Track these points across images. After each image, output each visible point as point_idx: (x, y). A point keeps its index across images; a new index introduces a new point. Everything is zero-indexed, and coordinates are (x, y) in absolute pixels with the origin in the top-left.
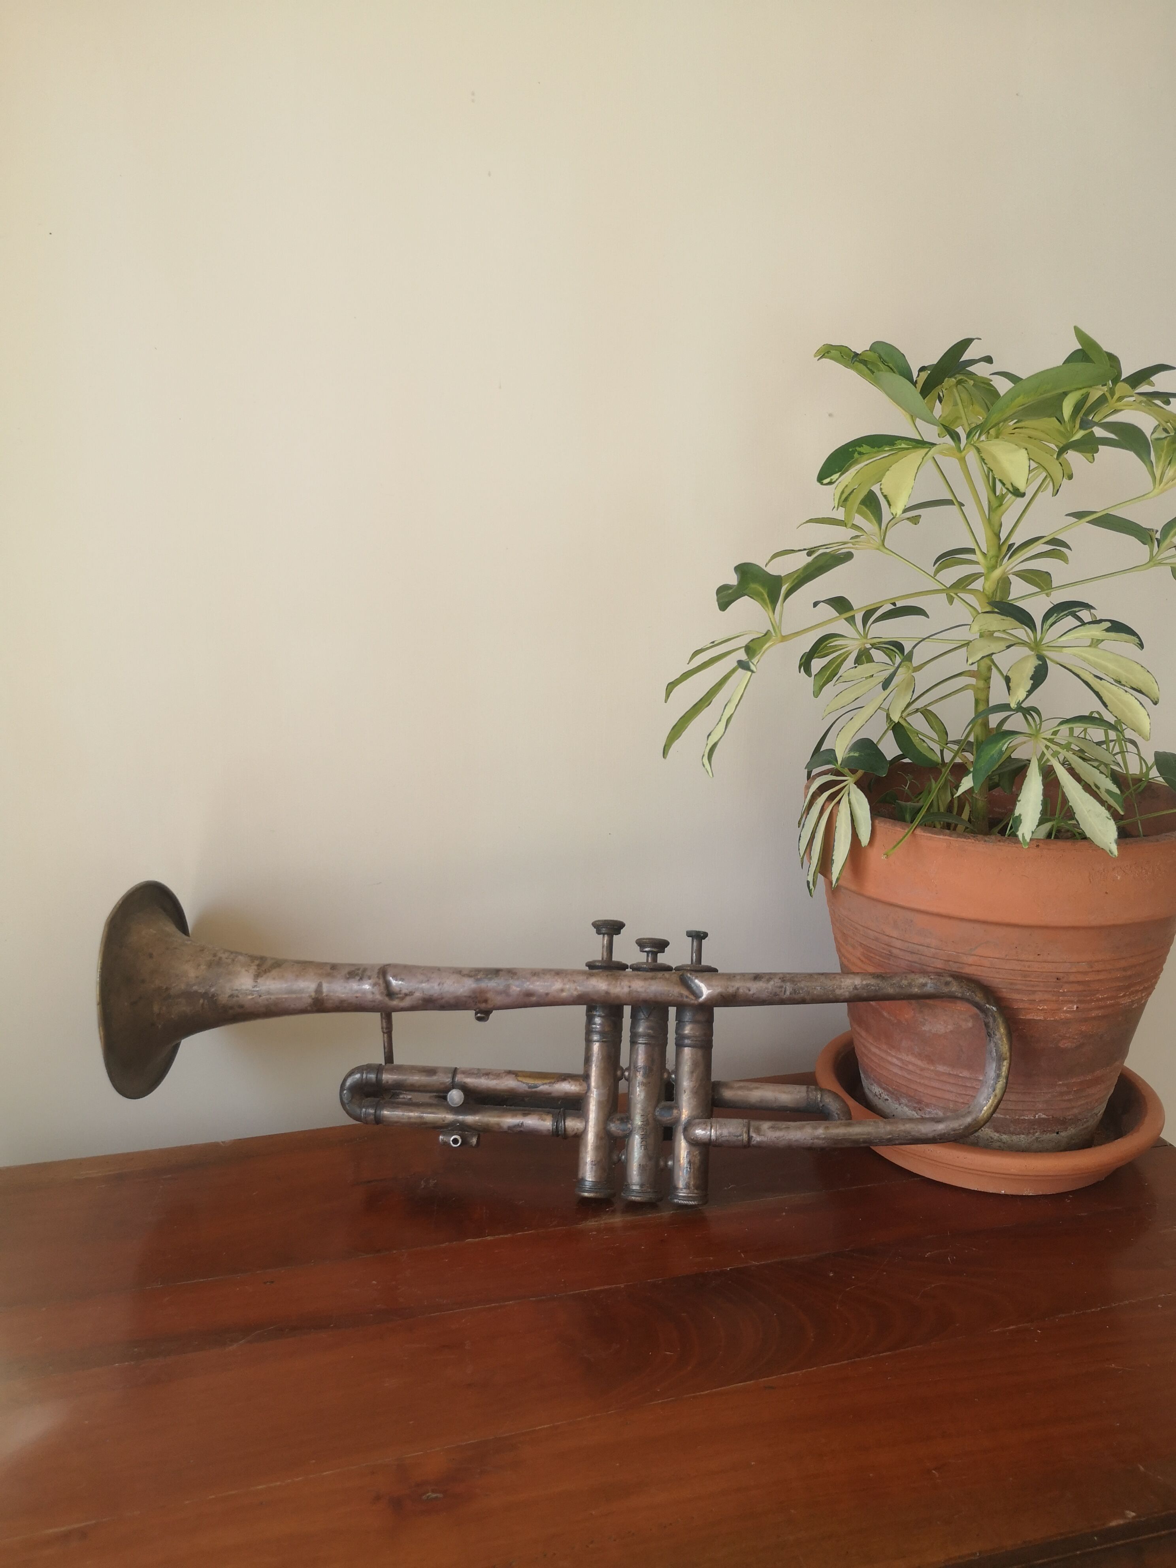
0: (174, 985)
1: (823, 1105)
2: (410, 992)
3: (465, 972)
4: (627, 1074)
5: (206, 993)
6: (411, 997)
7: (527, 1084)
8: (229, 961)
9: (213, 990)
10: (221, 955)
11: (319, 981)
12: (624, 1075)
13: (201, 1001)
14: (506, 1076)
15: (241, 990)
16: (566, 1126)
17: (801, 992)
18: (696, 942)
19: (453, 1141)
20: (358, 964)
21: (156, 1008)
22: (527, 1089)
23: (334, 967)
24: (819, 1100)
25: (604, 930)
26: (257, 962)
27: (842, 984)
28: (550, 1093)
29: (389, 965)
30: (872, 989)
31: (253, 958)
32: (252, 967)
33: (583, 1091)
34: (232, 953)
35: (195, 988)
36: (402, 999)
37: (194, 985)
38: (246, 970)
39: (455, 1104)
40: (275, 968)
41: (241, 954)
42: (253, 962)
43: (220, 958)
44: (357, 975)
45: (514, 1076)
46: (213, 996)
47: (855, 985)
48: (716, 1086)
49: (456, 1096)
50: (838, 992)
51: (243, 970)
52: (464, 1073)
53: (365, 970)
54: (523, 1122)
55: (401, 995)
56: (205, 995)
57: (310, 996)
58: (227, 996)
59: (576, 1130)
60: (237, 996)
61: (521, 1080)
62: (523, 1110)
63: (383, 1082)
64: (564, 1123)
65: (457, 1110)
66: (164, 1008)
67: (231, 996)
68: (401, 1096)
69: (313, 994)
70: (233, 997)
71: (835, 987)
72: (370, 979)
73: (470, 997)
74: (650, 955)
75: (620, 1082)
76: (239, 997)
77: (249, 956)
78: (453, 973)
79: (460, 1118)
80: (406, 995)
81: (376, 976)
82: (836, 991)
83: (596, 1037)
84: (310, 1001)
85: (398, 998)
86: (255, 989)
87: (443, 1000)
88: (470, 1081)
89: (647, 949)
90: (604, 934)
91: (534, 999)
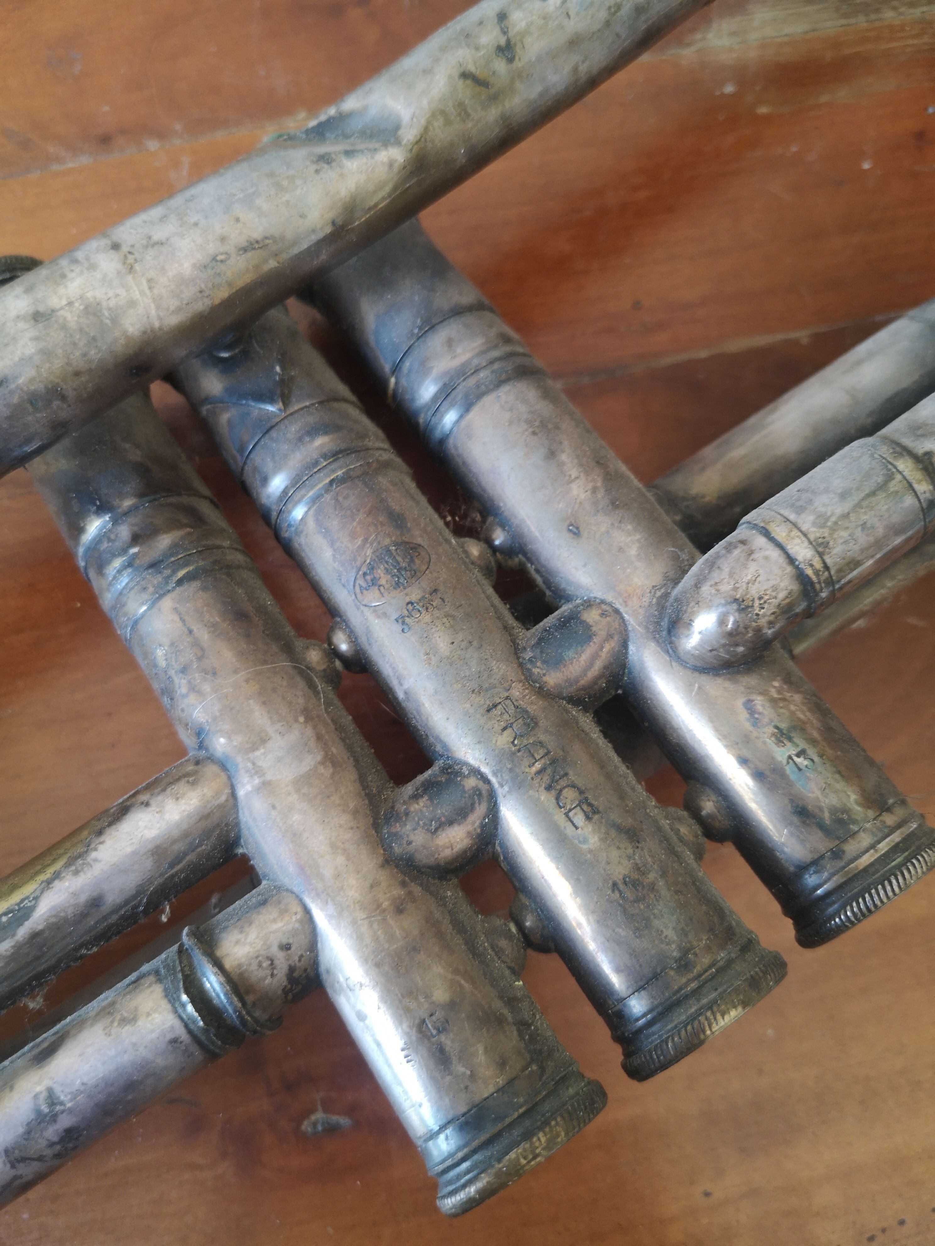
33: (218, 794)
54: (50, 1092)
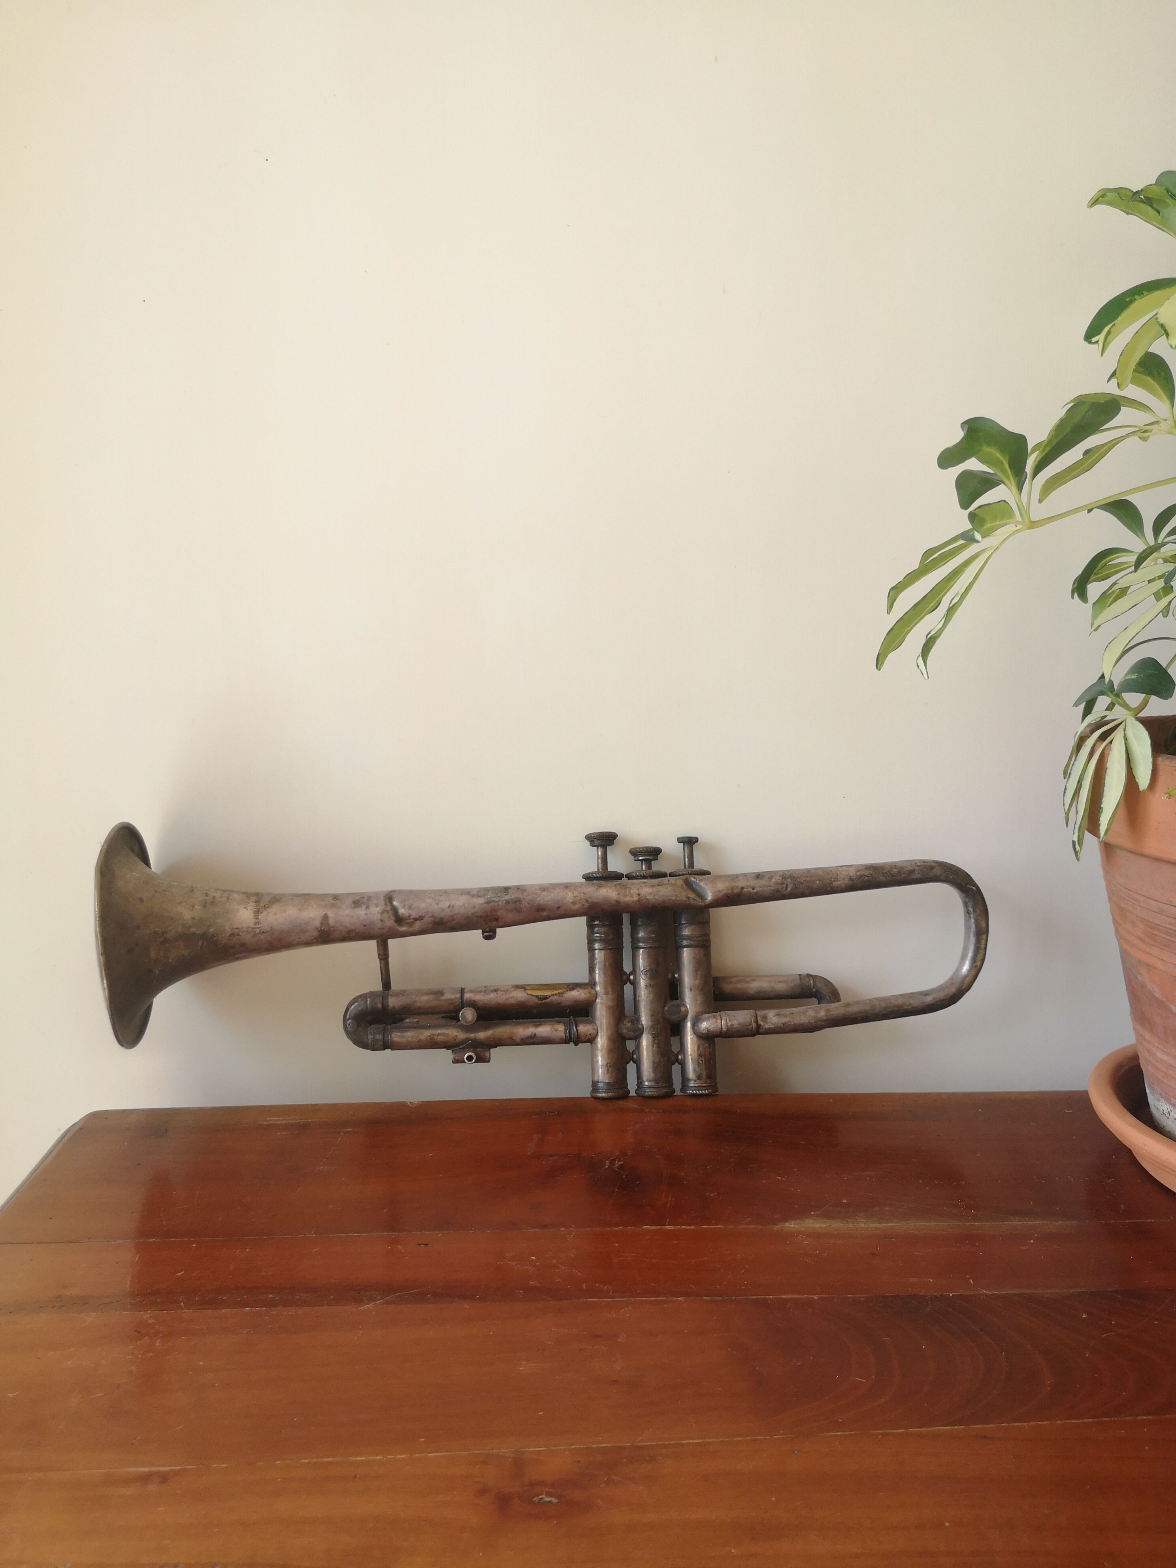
0: (170, 928)
1: (816, 991)
2: (420, 917)
3: (475, 893)
4: (632, 977)
5: (205, 934)
6: (421, 921)
7: (537, 996)
8: (224, 899)
9: (212, 930)
10: (214, 894)
11: (324, 913)
12: (630, 979)
13: (200, 943)
14: (514, 990)
15: (241, 928)
16: (579, 1031)
17: (801, 886)
18: (687, 847)
19: (466, 1058)
20: (362, 893)
21: (153, 954)
22: (537, 1001)
23: (336, 897)
24: (812, 985)
25: (596, 843)
26: (254, 899)
27: (839, 877)
28: (559, 1004)
29: (394, 891)
30: (866, 879)
31: (248, 895)
32: (249, 904)
33: (592, 998)
34: (224, 891)
35: (193, 930)
36: (411, 924)
37: (191, 927)
38: (244, 908)
39: (470, 1022)
40: (274, 903)
41: (233, 892)
42: (249, 899)
43: (214, 897)
44: (363, 903)
45: (522, 990)
46: (213, 936)
47: (851, 877)
48: (717, 981)
49: (469, 1015)
50: (835, 884)
51: (241, 907)
52: (471, 991)
53: (369, 898)
54: (535, 1033)
55: (410, 921)
56: (204, 936)
57: (317, 928)
58: (228, 935)
59: (588, 1035)
60: (238, 935)
61: (530, 993)
62: (533, 1022)
63: (390, 1008)
64: (577, 1029)
65: (468, 1028)
66: (161, 954)
67: (232, 935)
68: (407, 1020)
69: (319, 925)
70: (234, 936)
71: (833, 880)
72: (377, 907)
73: (481, 917)
74: (644, 862)
75: (625, 986)
76: (240, 935)
77: (243, 893)
78: (462, 894)
79: (472, 1035)
80: (416, 919)
81: (383, 903)
82: (833, 883)
83: (597, 946)
84: (316, 933)
85: (406, 923)
86: (258, 926)
87: (454, 922)
88: (479, 998)
89: (640, 858)
90: (597, 846)
91: (545, 913)
